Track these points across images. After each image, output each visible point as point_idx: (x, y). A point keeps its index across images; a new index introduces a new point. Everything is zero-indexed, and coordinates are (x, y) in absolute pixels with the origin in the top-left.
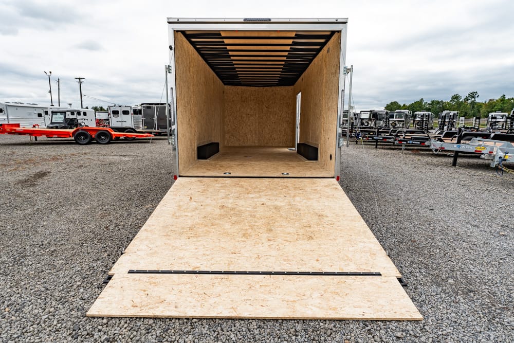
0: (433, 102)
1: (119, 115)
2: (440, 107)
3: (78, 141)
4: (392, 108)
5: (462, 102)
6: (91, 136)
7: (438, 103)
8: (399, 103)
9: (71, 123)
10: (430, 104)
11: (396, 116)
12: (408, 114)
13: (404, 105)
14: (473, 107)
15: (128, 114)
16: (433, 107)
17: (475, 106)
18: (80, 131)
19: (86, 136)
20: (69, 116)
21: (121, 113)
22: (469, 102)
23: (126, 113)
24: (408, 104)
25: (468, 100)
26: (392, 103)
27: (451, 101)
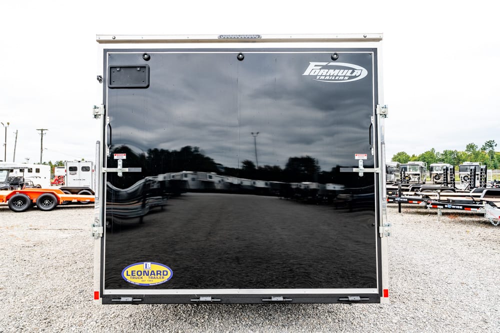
0: (446, 152)
1: (77, 172)
2: (455, 158)
3: (13, 207)
4: (399, 159)
5: (479, 151)
6: (32, 200)
7: (452, 153)
8: (408, 154)
9: (15, 182)
10: (443, 155)
11: (410, 169)
12: (423, 166)
13: (413, 156)
14: (492, 158)
15: (89, 171)
16: (447, 158)
17: (495, 156)
18: (18, 194)
19: (24, 201)
20: (16, 174)
21: (79, 169)
22: (487, 151)
23: (86, 169)
24: (417, 155)
25: (485, 149)
26: (399, 154)
27: (466, 151)
